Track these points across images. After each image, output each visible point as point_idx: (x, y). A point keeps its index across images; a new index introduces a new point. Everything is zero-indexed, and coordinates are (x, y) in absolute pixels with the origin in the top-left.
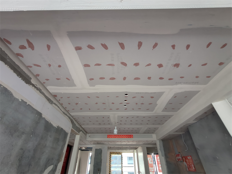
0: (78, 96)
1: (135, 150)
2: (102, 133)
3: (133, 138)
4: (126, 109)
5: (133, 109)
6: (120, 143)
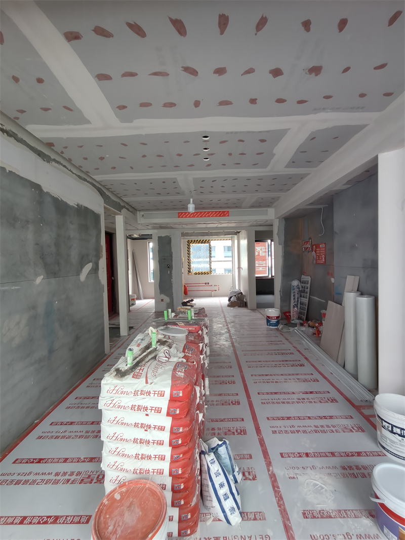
0: (100, 143)
1: (235, 236)
2: (167, 209)
3: (228, 216)
4: (209, 165)
5: (224, 165)
6: (204, 226)
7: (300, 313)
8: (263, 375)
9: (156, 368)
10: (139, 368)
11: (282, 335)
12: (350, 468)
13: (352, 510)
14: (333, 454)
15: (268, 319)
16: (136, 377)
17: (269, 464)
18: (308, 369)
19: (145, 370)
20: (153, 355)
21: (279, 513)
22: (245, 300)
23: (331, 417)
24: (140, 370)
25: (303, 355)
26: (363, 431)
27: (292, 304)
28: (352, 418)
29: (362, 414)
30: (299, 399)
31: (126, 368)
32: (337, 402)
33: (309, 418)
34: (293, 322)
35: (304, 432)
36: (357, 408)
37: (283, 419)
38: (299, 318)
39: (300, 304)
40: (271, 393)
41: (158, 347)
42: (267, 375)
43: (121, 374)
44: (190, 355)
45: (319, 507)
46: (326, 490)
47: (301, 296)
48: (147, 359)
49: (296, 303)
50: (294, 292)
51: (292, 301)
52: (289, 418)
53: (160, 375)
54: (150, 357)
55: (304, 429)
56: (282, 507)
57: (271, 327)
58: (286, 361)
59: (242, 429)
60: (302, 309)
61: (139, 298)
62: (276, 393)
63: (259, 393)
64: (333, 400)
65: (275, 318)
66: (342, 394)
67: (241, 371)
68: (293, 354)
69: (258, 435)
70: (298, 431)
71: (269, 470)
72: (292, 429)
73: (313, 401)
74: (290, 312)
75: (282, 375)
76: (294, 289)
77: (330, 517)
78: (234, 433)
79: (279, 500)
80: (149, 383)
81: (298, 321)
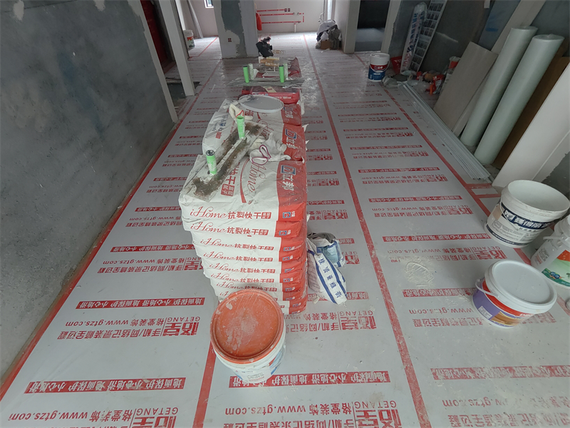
7: (414, 59)
8: (364, 148)
9: (253, 176)
10: (228, 177)
11: (387, 92)
12: (453, 250)
13: (450, 289)
14: (437, 237)
15: (372, 69)
16: (227, 192)
17: (371, 248)
18: (416, 139)
19: (237, 181)
20: (243, 153)
21: (381, 292)
22: (339, 38)
23: (438, 198)
24: (230, 180)
25: (412, 121)
26: (471, 213)
27: (407, 45)
28: (461, 198)
29: (472, 194)
30: (405, 177)
31: (209, 179)
32: (446, 180)
33: (415, 199)
34: (403, 73)
35: (409, 214)
36: (468, 187)
37: (386, 201)
38: (412, 68)
39: (418, 45)
40: (374, 171)
41: (248, 137)
42: (368, 148)
43: (204, 189)
44: (294, 147)
45: (419, 287)
46: (427, 272)
47: (422, 33)
48: (236, 161)
49: (412, 44)
50: (415, 26)
51: (409, 40)
52: (392, 200)
53: (261, 187)
54: (240, 156)
55: (409, 211)
56: (384, 287)
57: (373, 81)
58: (391, 129)
59: (343, 212)
60: (418, 54)
61: (197, 37)
62: (379, 171)
63: (359, 171)
64: (442, 179)
65: (381, 67)
66: (453, 171)
67: (339, 144)
68: (400, 119)
69: (360, 219)
70: (402, 214)
71: (371, 254)
72: (396, 211)
73: (420, 179)
74: (401, 57)
75: (386, 147)
76: (415, 20)
77: (429, 295)
78: (334, 216)
79: (381, 282)
80: (248, 202)
81: (409, 72)
